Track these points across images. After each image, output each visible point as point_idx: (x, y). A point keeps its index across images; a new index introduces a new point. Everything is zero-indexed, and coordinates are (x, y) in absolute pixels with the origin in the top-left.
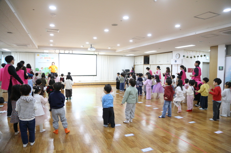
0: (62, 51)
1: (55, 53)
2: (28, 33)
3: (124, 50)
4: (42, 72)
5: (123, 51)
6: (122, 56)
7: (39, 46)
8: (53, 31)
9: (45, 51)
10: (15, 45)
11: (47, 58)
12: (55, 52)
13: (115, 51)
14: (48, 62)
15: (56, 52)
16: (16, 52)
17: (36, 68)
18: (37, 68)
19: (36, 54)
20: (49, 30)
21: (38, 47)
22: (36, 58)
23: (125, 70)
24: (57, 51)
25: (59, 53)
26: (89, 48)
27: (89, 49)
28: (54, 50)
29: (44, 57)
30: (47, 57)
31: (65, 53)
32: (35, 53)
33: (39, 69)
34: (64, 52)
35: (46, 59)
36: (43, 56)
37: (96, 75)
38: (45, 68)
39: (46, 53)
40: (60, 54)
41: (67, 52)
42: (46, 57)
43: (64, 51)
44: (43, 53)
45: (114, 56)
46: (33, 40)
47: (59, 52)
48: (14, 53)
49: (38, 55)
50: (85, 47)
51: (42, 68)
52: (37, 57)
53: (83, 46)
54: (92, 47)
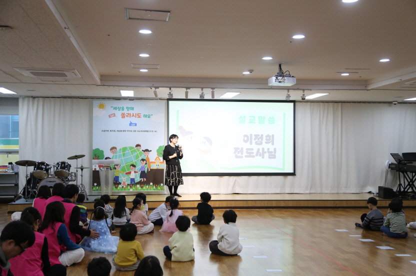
0: (179, 93)
1: (156, 99)
2: (63, 25)
3: (404, 78)
4: (112, 162)
5: (402, 82)
6: (390, 103)
7: (103, 77)
8: (149, 15)
9: (125, 93)
10: (26, 73)
11: (129, 115)
12: (155, 94)
13: (364, 84)
14: (133, 128)
15: (159, 96)
16: (34, 98)
17: (94, 148)
18: (97, 150)
19: (96, 103)
20: (134, 14)
21: (101, 80)
22: (94, 114)
23: (401, 155)
24: (163, 92)
25: (168, 100)
26: (274, 78)
27: (273, 81)
28: (154, 89)
29: (121, 112)
30: (131, 112)
31: (189, 98)
32: (92, 98)
33: (102, 152)
34: (187, 94)
35: (128, 120)
36: (115, 108)
37: (293, 174)
38: (124, 149)
39: (125, 98)
40: (170, 102)
41: (194, 93)
42: (126, 112)
43: (184, 90)
44: (119, 99)
45: (360, 102)
46: (82, 54)
47: (170, 94)
48: (26, 99)
49: (102, 106)
50: (256, 74)
51: (113, 149)
52: (97, 112)
53: (251, 71)
54: (281, 74)
